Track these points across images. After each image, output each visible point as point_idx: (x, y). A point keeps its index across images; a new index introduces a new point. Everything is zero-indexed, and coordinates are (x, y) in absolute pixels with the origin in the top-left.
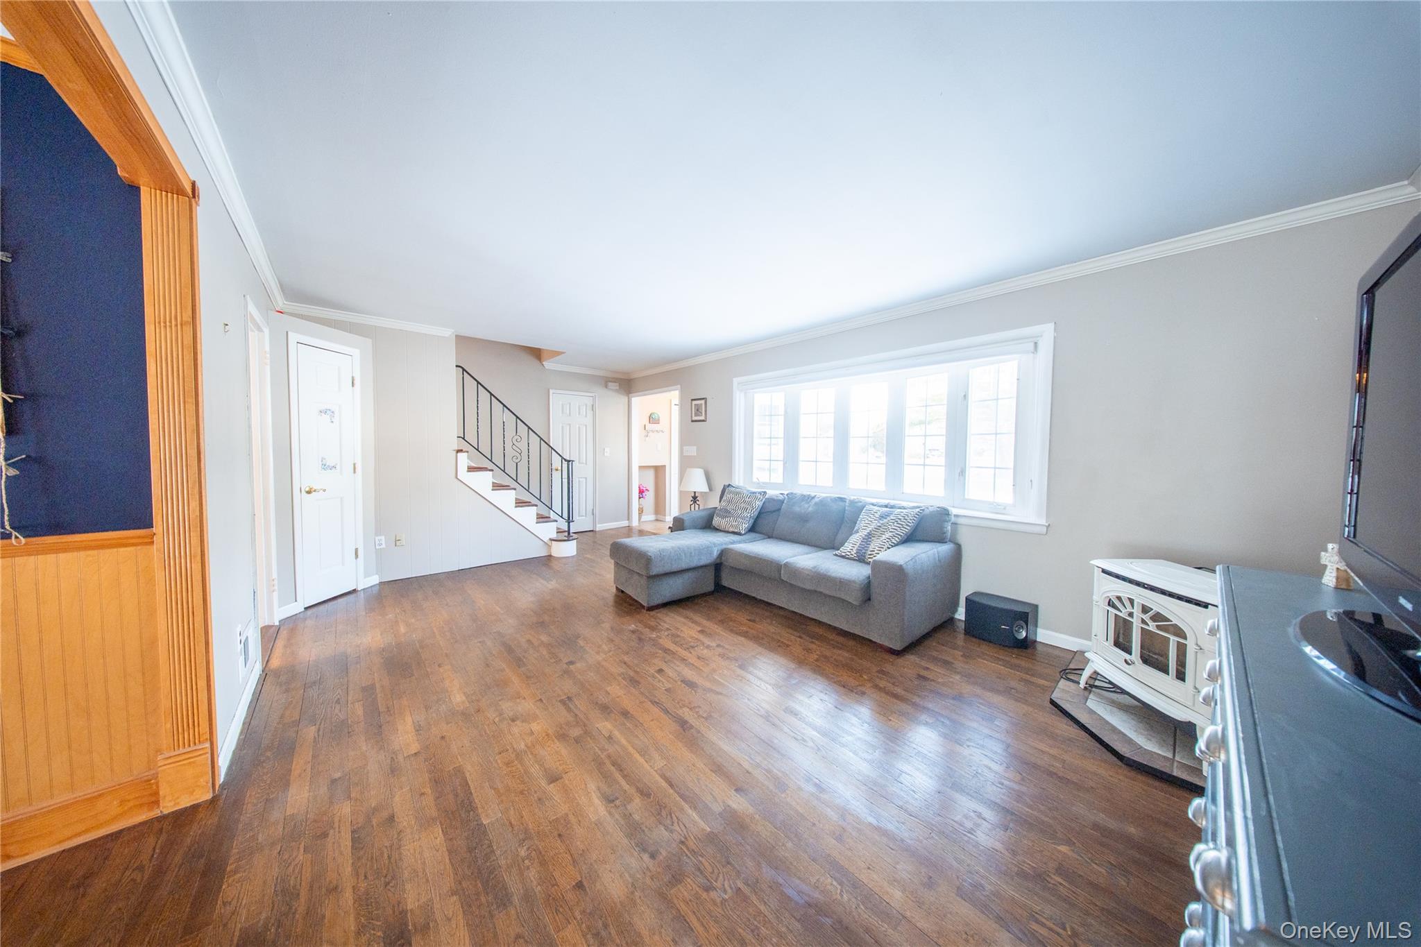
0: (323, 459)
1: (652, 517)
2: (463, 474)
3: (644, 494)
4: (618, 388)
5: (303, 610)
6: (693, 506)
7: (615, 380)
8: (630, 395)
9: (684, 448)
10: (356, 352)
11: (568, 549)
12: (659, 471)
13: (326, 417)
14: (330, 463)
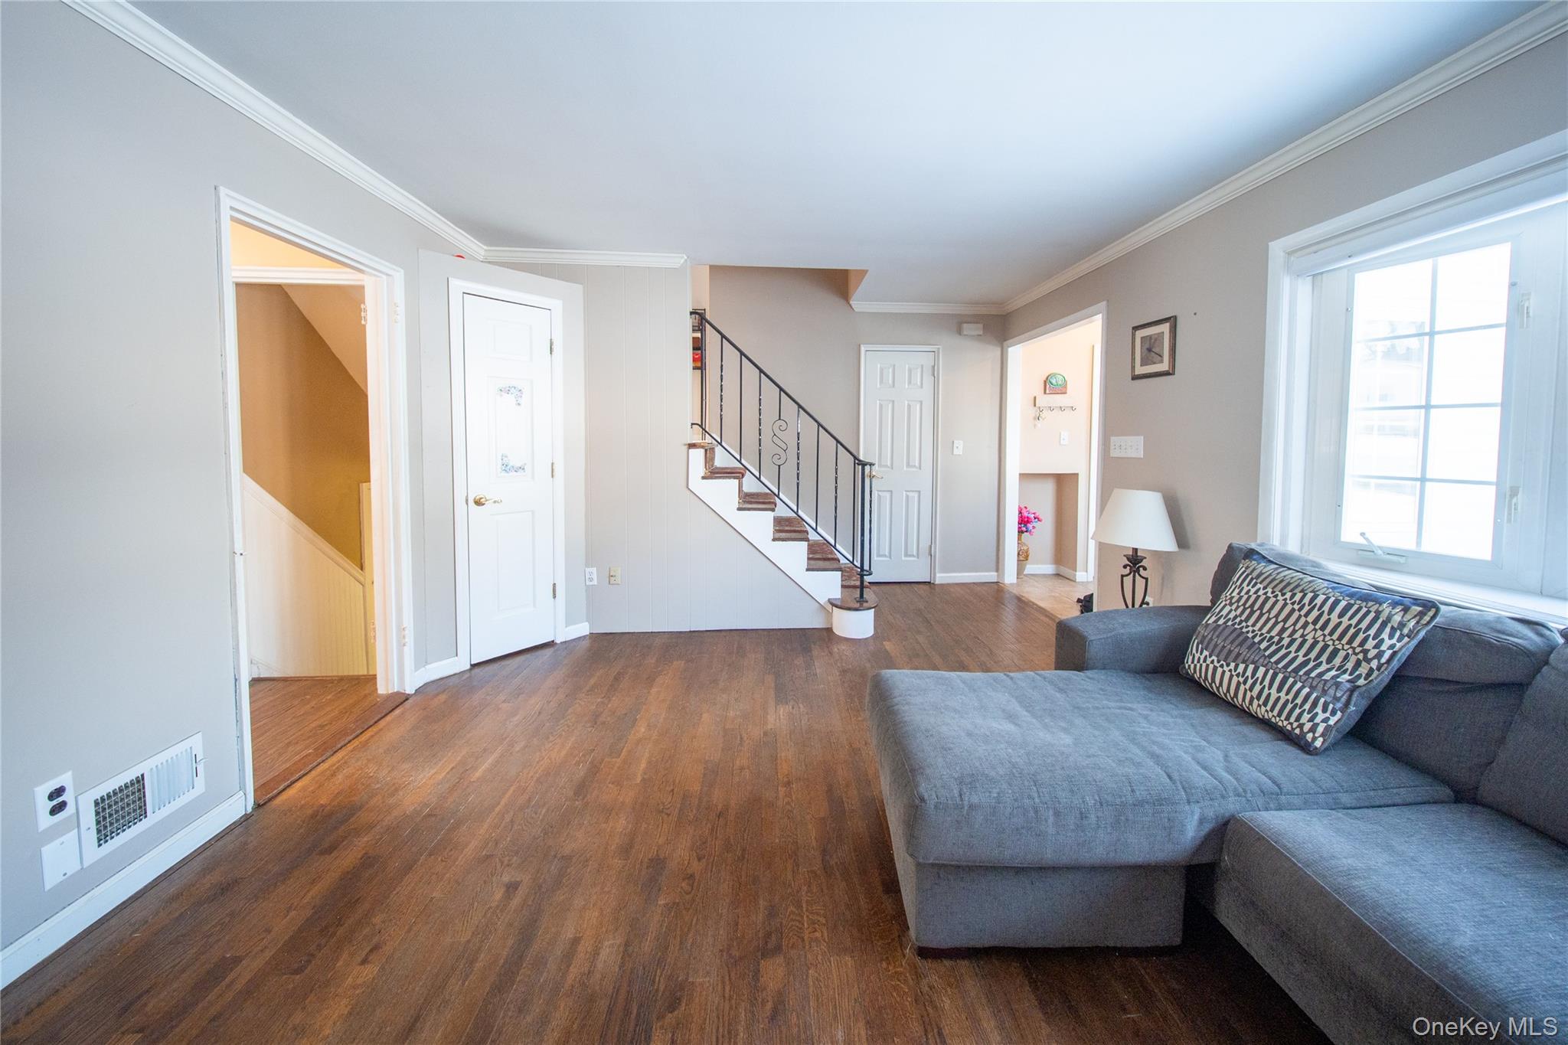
0: (503, 457)
1: (1049, 569)
2: (698, 484)
3: (1030, 526)
4: (981, 333)
5: (468, 667)
6: (1128, 581)
7: (976, 319)
8: (1005, 343)
9: (1113, 439)
10: (556, 304)
11: (858, 625)
12: (1064, 484)
13: (510, 399)
14: (514, 462)
